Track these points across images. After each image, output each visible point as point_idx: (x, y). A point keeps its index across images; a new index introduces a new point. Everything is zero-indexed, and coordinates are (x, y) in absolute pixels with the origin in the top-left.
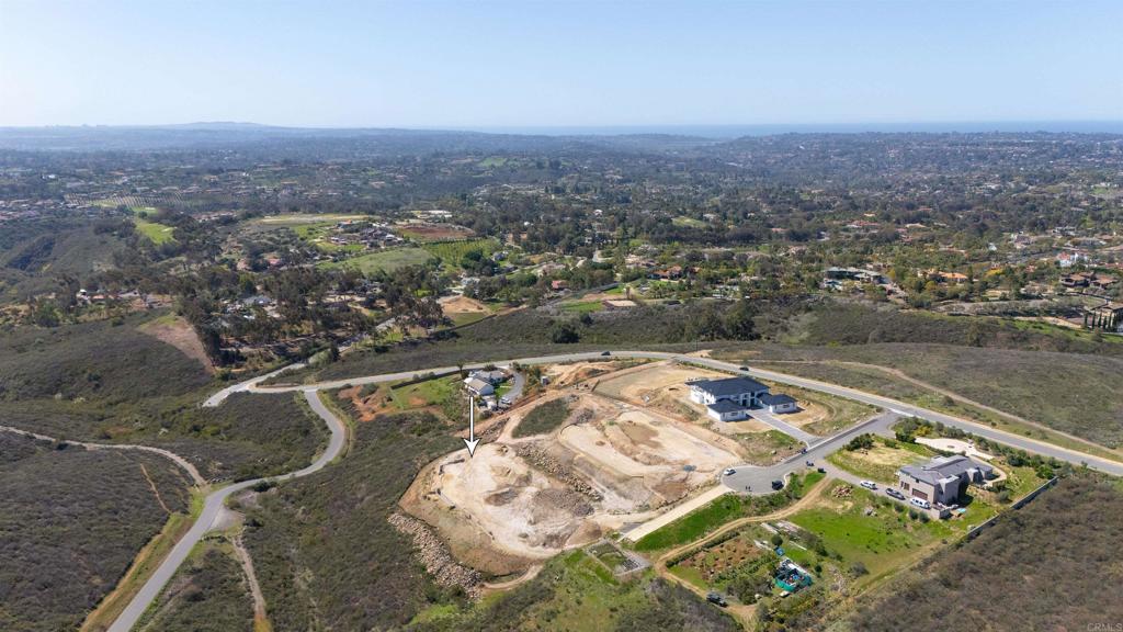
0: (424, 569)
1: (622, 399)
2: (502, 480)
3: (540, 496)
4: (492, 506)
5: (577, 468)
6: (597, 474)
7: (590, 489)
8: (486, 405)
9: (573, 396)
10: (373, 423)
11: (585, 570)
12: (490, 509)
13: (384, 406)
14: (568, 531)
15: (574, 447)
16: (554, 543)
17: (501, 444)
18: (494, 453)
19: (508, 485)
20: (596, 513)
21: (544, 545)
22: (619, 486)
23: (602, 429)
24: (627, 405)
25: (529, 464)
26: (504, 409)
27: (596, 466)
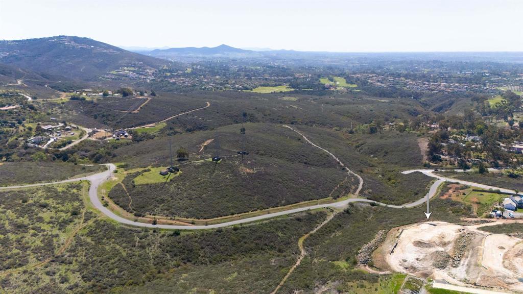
2: (434, 239)
3: (438, 253)
5: (470, 251)
6: (473, 258)
7: (459, 261)
8: (495, 212)
10: (443, 200)
13: (457, 196)
19: (434, 242)
20: (442, 270)
22: (472, 267)
25: (457, 240)
26: (504, 218)
27: (478, 254)
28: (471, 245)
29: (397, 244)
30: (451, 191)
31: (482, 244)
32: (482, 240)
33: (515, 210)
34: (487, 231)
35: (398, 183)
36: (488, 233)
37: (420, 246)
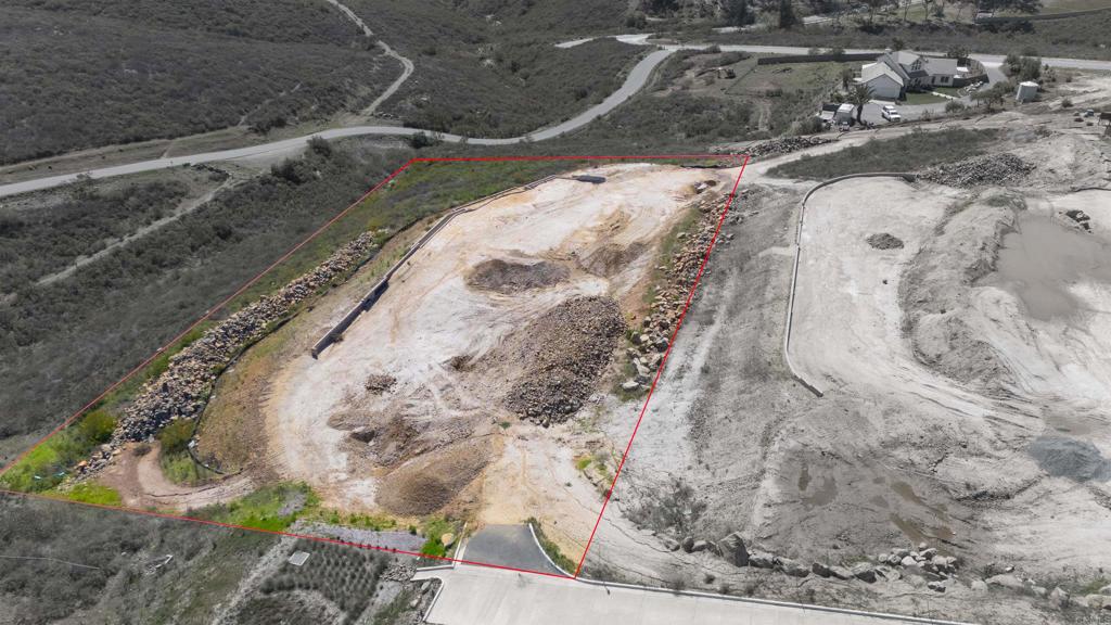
4: (461, 284)
8: (836, 109)
12: (450, 286)
18: (676, 188)
19: (571, 257)
25: (675, 230)
26: (866, 126)
27: (769, 295)
28: (735, 250)
29: (384, 286)
30: (690, 74)
31: (790, 236)
32: (787, 215)
33: (901, 98)
34: (806, 176)
35: (538, 74)
36: (813, 184)
37: (495, 287)
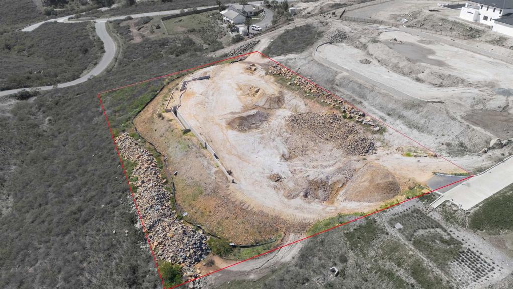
0: (133, 221)
1: (375, 22)
2: (249, 100)
3: (295, 121)
4: (235, 133)
5: (341, 90)
6: (369, 96)
7: (364, 115)
8: (238, 30)
9: (321, 22)
10: (140, 45)
11: (389, 265)
12: (233, 135)
13: (152, 32)
14: (340, 176)
15: (333, 64)
16: (320, 193)
17: (249, 63)
18: (242, 71)
19: (255, 107)
20: (380, 151)
21: (306, 196)
22: (406, 113)
23: (364, 47)
24: (382, 27)
30: (134, 31)
